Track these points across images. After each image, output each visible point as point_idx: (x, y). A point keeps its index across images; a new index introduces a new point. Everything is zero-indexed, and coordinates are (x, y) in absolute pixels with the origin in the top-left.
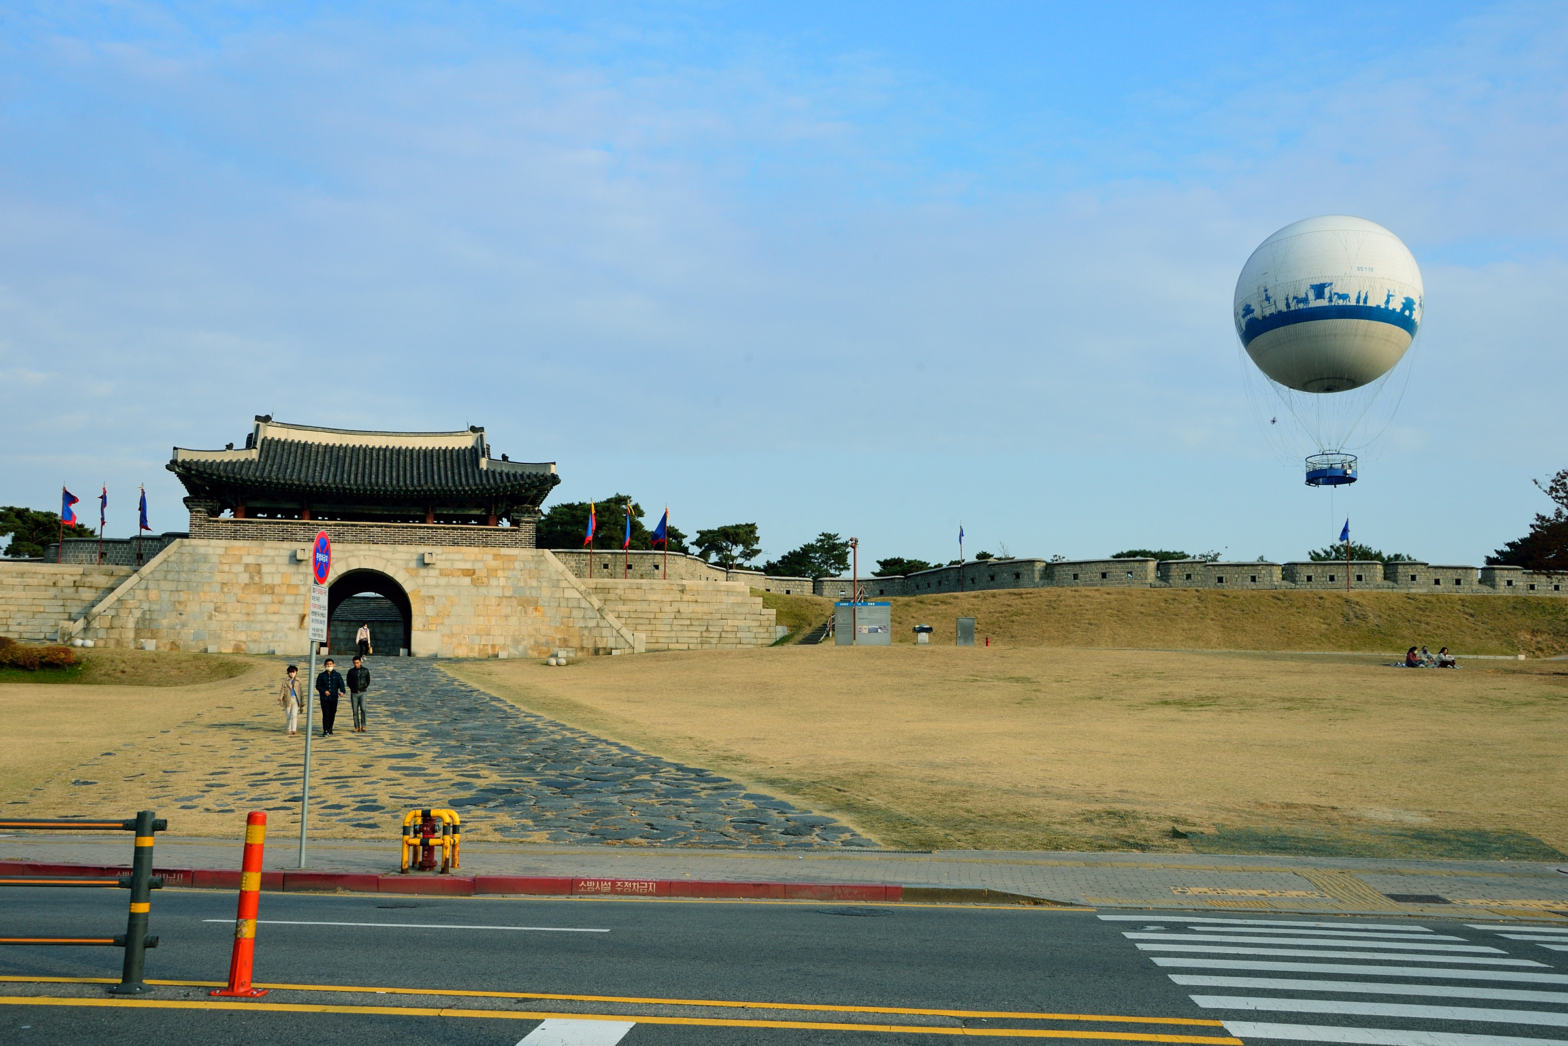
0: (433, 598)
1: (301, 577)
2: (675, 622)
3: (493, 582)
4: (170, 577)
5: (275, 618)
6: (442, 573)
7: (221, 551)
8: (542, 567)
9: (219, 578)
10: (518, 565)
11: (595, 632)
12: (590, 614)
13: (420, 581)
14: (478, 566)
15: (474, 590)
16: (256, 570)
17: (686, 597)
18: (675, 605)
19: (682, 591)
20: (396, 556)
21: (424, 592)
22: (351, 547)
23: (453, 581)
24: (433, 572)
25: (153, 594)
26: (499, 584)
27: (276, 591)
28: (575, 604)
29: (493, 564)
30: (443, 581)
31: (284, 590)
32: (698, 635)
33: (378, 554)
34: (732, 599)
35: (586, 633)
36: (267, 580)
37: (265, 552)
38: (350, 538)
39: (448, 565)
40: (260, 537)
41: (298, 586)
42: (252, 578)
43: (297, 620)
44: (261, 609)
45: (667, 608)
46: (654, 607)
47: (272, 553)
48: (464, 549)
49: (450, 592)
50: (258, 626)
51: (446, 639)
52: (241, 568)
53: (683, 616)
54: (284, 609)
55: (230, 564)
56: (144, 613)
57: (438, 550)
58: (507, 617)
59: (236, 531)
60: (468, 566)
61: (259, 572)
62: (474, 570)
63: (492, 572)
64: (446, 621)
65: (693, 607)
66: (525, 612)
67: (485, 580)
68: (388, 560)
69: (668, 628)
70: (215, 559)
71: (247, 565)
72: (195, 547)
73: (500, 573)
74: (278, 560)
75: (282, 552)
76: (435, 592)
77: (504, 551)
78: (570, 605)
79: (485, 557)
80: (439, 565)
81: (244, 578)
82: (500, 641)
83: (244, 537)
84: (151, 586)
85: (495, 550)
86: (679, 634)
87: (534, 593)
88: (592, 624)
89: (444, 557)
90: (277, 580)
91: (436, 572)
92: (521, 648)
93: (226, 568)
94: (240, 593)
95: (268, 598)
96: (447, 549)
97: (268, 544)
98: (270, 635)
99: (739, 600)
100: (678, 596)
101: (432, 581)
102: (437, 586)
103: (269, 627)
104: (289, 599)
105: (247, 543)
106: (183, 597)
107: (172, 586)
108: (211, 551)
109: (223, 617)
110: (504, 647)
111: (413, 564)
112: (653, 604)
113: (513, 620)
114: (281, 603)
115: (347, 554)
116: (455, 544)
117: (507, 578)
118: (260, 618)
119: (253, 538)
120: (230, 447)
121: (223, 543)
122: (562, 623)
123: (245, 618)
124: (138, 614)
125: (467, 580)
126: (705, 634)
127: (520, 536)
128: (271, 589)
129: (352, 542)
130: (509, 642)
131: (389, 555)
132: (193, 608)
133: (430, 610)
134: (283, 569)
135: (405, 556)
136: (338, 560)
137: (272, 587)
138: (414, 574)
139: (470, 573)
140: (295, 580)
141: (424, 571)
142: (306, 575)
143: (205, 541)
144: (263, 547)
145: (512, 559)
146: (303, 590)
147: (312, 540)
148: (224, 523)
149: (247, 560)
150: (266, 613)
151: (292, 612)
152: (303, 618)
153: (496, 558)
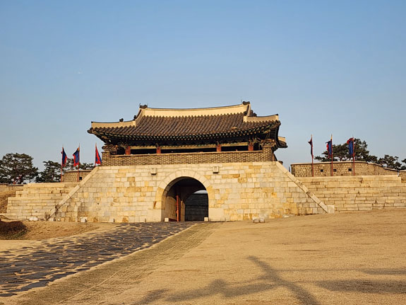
0: (219, 190)
1: (154, 182)
2: (357, 199)
3: (250, 180)
4: (93, 185)
5: (142, 204)
6: (224, 177)
7: (117, 172)
9: (115, 185)
10: (262, 171)
11: (306, 205)
12: (302, 195)
13: (212, 182)
14: (241, 172)
15: (239, 186)
16: (132, 180)
17: (363, 185)
18: (356, 190)
19: (361, 182)
20: (201, 169)
21: (214, 187)
22: (177, 166)
23: (229, 180)
24: (218, 176)
25: (85, 194)
26: (252, 182)
27: (142, 190)
28: (294, 190)
29: (250, 171)
30: (224, 181)
31: (146, 189)
32: (371, 205)
33: (190, 169)
34: (391, 185)
35: (301, 206)
36: (138, 185)
37: (137, 171)
38: (177, 161)
39: (226, 172)
40: (134, 164)
41: (152, 187)
42: (131, 184)
43: (153, 205)
45: (352, 191)
46: (344, 191)
47: (140, 171)
48: (234, 163)
49: (227, 187)
50: (134, 208)
51: (226, 211)
52: (126, 179)
53: (361, 195)
54: (145, 199)
55: (121, 178)
56: (82, 204)
57: (221, 165)
58: (257, 198)
59: (123, 161)
60: (236, 172)
61: (134, 181)
62: (239, 174)
63: (249, 175)
64: (226, 202)
65: (368, 190)
66: (267, 196)
67: (245, 179)
68: (196, 172)
69: (353, 202)
70: (114, 176)
71: (128, 178)
72: (105, 170)
73: (253, 175)
74: (143, 174)
75: (145, 170)
76: (219, 187)
77: (255, 163)
78: (291, 191)
79: (245, 167)
80: (221, 173)
81: (127, 185)
82: (254, 212)
83: (127, 164)
84: (85, 190)
85: (250, 164)
86: (359, 205)
87: (271, 185)
88: (304, 201)
89: (223, 168)
90: (143, 185)
92: (265, 215)
93: (119, 180)
94: (125, 192)
95: (138, 194)
96: (225, 164)
97: (138, 167)
99: (395, 185)
100: (359, 184)
101: (218, 181)
102: (221, 184)
103: (139, 208)
104: (148, 194)
105: (128, 167)
106: (99, 195)
107: (94, 190)
108: (111, 172)
109: (118, 204)
112: (344, 189)
113: (261, 200)
114: (144, 196)
115: (176, 170)
116: (229, 161)
117: (257, 178)
118: (136, 204)
120: (121, 120)
121: (117, 167)
122: (287, 201)
123: (127, 204)
124: (79, 204)
125: (236, 180)
126: (374, 205)
127: (263, 155)
129: (178, 163)
130: (259, 211)
131: (196, 169)
132: (104, 200)
133: (217, 197)
134: (145, 179)
135: (204, 169)
136: (172, 173)
137: (140, 188)
138: (209, 178)
139: (237, 176)
140: (151, 184)
141: (214, 176)
142: (156, 181)
143: (109, 167)
144: (135, 168)
145: (259, 167)
146: (155, 189)
147: (159, 164)
148: (117, 158)
149: (128, 175)
150: (138, 201)
151: (150, 201)
152: (155, 203)
153: (250, 167)
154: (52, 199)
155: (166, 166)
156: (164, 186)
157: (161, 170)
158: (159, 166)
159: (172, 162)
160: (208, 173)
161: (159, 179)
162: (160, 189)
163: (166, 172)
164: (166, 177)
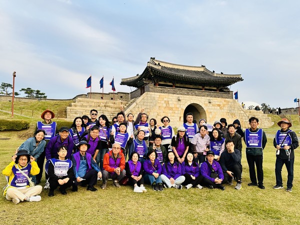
3: (225, 108)
4: (145, 104)
5: (173, 118)
6: (213, 105)
7: (158, 96)
8: (235, 104)
9: (158, 105)
12: (246, 118)
13: (208, 107)
14: (221, 104)
15: (220, 111)
16: (167, 103)
20: (202, 100)
21: (209, 111)
22: (191, 97)
23: (216, 108)
24: (211, 105)
27: (173, 109)
29: (225, 103)
30: (213, 107)
31: (175, 109)
33: (197, 99)
35: (246, 123)
36: (171, 106)
39: (214, 103)
40: (168, 92)
41: (178, 108)
42: (166, 105)
43: (179, 118)
44: (169, 115)
47: (171, 97)
48: (217, 98)
49: (215, 111)
52: (163, 102)
54: (176, 115)
55: (161, 101)
57: (211, 98)
59: (162, 90)
60: (219, 103)
63: (224, 105)
67: (223, 108)
70: (156, 99)
71: (165, 101)
72: (151, 95)
73: (226, 106)
74: (173, 100)
75: (174, 98)
76: (212, 111)
77: (227, 99)
78: (242, 115)
79: (222, 101)
80: (212, 103)
81: (165, 105)
83: (164, 92)
84: (140, 107)
85: (224, 99)
87: (234, 112)
88: (247, 121)
90: (173, 106)
93: (160, 102)
94: (164, 109)
95: (171, 111)
96: (213, 98)
97: (170, 95)
98: (172, 123)
101: (210, 107)
102: (212, 109)
104: (176, 112)
105: (165, 94)
106: (148, 110)
107: (145, 107)
108: (155, 96)
114: (174, 113)
115: (190, 99)
117: (228, 107)
121: (158, 94)
125: (219, 108)
127: (230, 95)
128: (171, 109)
129: (191, 95)
131: (200, 100)
132: (152, 114)
133: (211, 116)
134: (175, 103)
135: (204, 100)
136: (188, 100)
138: (206, 105)
139: (219, 105)
140: (178, 106)
141: (209, 105)
142: (180, 104)
145: (228, 102)
146: (180, 109)
147: (181, 94)
148: (158, 88)
149: (165, 99)
151: (178, 116)
152: (180, 118)
153: (225, 101)
155: (185, 96)
156: (184, 108)
157: (183, 98)
158: (182, 96)
159: (188, 94)
160: (206, 103)
161: (182, 103)
162: (182, 109)
163: (185, 100)
164: (185, 102)
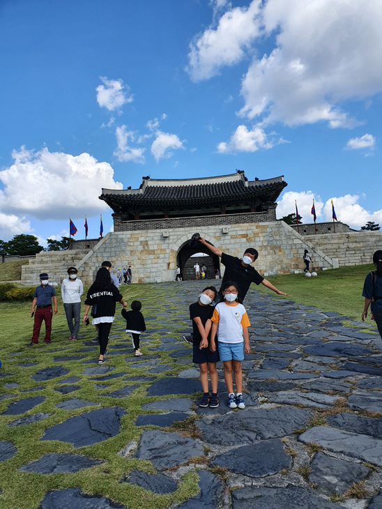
0: (229, 249)
1: (166, 245)
2: (347, 252)
3: (257, 239)
4: (107, 250)
5: (156, 265)
6: (232, 237)
7: (129, 236)
8: (281, 229)
9: (129, 248)
10: (269, 230)
13: (222, 242)
14: (249, 232)
15: (248, 244)
16: (145, 244)
17: (350, 240)
18: (345, 244)
19: (348, 238)
20: (210, 231)
22: (188, 229)
23: (238, 240)
24: (227, 237)
25: (100, 259)
26: (261, 240)
28: (300, 246)
29: (257, 230)
30: (233, 241)
31: (159, 252)
32: (360, 258)
33: (200, 231)
36: (151, 248)
37: (149, 235)
38: (187, 225)
39: (234, 233)
40: (147, 228)
41: (165, 249)
42: (144, 247)
43: (167, 266)
44: (149, 262)
45: (342, 246)
47: (152, 235)
48: (241, 225)
49: (237, 246)
50: (149, 270)
52: (139, 243)
53: (351, 249)
54: (159, 261)
55: (134, 242)
57: (229, 226)
58: (266, 256)
59: (135, 226)
60: (244, 233)
61: (147, 245)
62: (247, 235)
63: (256, 235)
66: (275, 253)
67: (253, 238)
68: (206, 233)
70: (126, 240)
71: (141, 242)
72: (117, 235)
73: (260, 235)
74: (155, 238)
75: (157, 234)
76: (229, 247)
77: (261, 224)
78: (297, 247)
79: (252, 228)
80: (230, 234)
81: (140, 248)
82: (264, 268)
83: (139, 229)
84: (99, 255)
85: (256, 224)
86: (350, 258)
87: (278, 243)
89: (232, 229)
90: (156, 247)
91: (229, 237)
92: (274, 270)
93: (132, 244)
94: (139, 255)
95: (152, 256)
96: (233, 225)
97: (150, 231)
98: (154, 274)
100: (347, 240)
101: (228, 242)
102: (230, 244)
103: (154, 270)
104: (162, 256)
105: (140, 231)
108: (124, 236)
110: (265, 271)
111: (218, 235)
114: (158, 258)
116: (237, 223)
117: (264, 237)
118: (150, 266)
119: (142, 229)
120: (130, 188)
121: (130, 232)
122: (294, 257)
123: (142, 266)
125: (245, 239)
127: (268, 215)
128: (153, 252)
129: (188, 226)
130: (268, 267)
131: (206, 231)
134: (157, 242)
135: (213, 231)
136: (183, 235)
137: (154, 251)
138: (218, 238)
139: (245, 236)
140: (164, 246)
141: (222, 238)
142: (169, 244)
143: (121, 233)
144: (147, 232)
145: (267, 226)
146: (168, 251)
147: (170, 227)
148: (129, 224)
149: (141, 239)
150: (152, 263)
151: (164, 262)
152: (169, 264)
153: (257, 227)
154: (64, 265)
155: (177, 229)
156: (176, 248)
157: (173, 234)
158: (171, 230)
159: (182, 226)
161: (171, 241)
162: (172, 251)
163: (177, 235)
164: (178, 239)
